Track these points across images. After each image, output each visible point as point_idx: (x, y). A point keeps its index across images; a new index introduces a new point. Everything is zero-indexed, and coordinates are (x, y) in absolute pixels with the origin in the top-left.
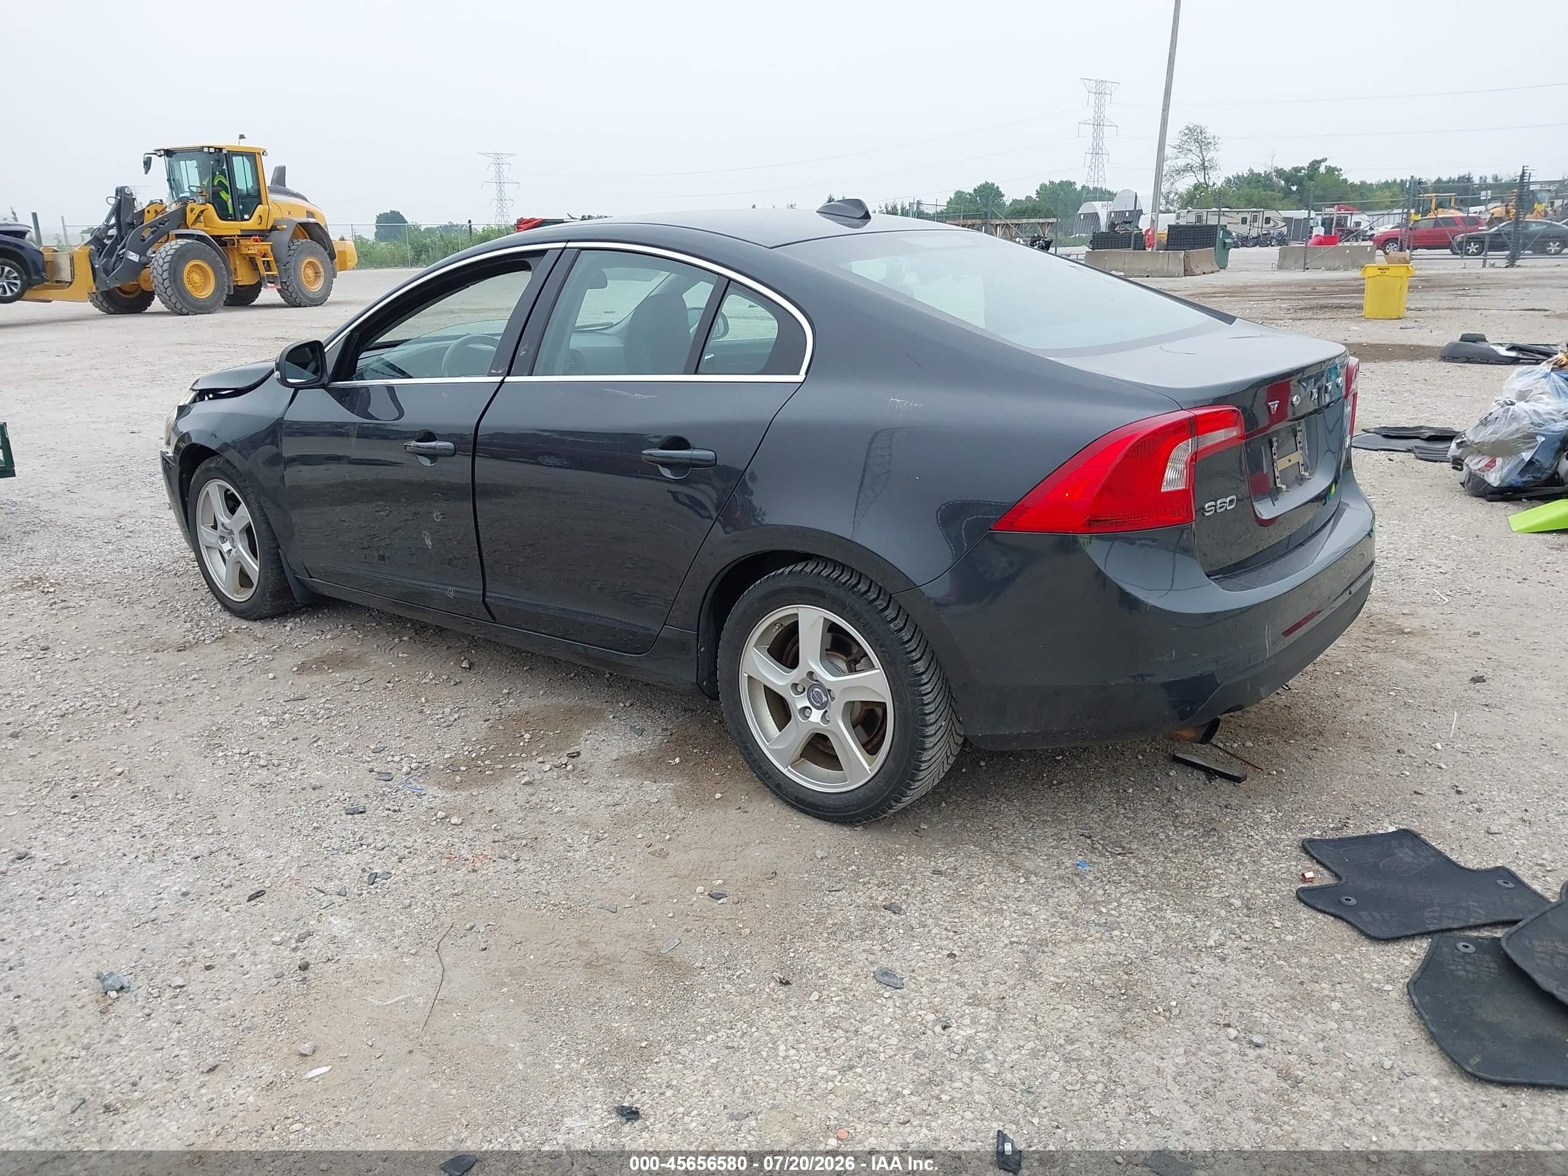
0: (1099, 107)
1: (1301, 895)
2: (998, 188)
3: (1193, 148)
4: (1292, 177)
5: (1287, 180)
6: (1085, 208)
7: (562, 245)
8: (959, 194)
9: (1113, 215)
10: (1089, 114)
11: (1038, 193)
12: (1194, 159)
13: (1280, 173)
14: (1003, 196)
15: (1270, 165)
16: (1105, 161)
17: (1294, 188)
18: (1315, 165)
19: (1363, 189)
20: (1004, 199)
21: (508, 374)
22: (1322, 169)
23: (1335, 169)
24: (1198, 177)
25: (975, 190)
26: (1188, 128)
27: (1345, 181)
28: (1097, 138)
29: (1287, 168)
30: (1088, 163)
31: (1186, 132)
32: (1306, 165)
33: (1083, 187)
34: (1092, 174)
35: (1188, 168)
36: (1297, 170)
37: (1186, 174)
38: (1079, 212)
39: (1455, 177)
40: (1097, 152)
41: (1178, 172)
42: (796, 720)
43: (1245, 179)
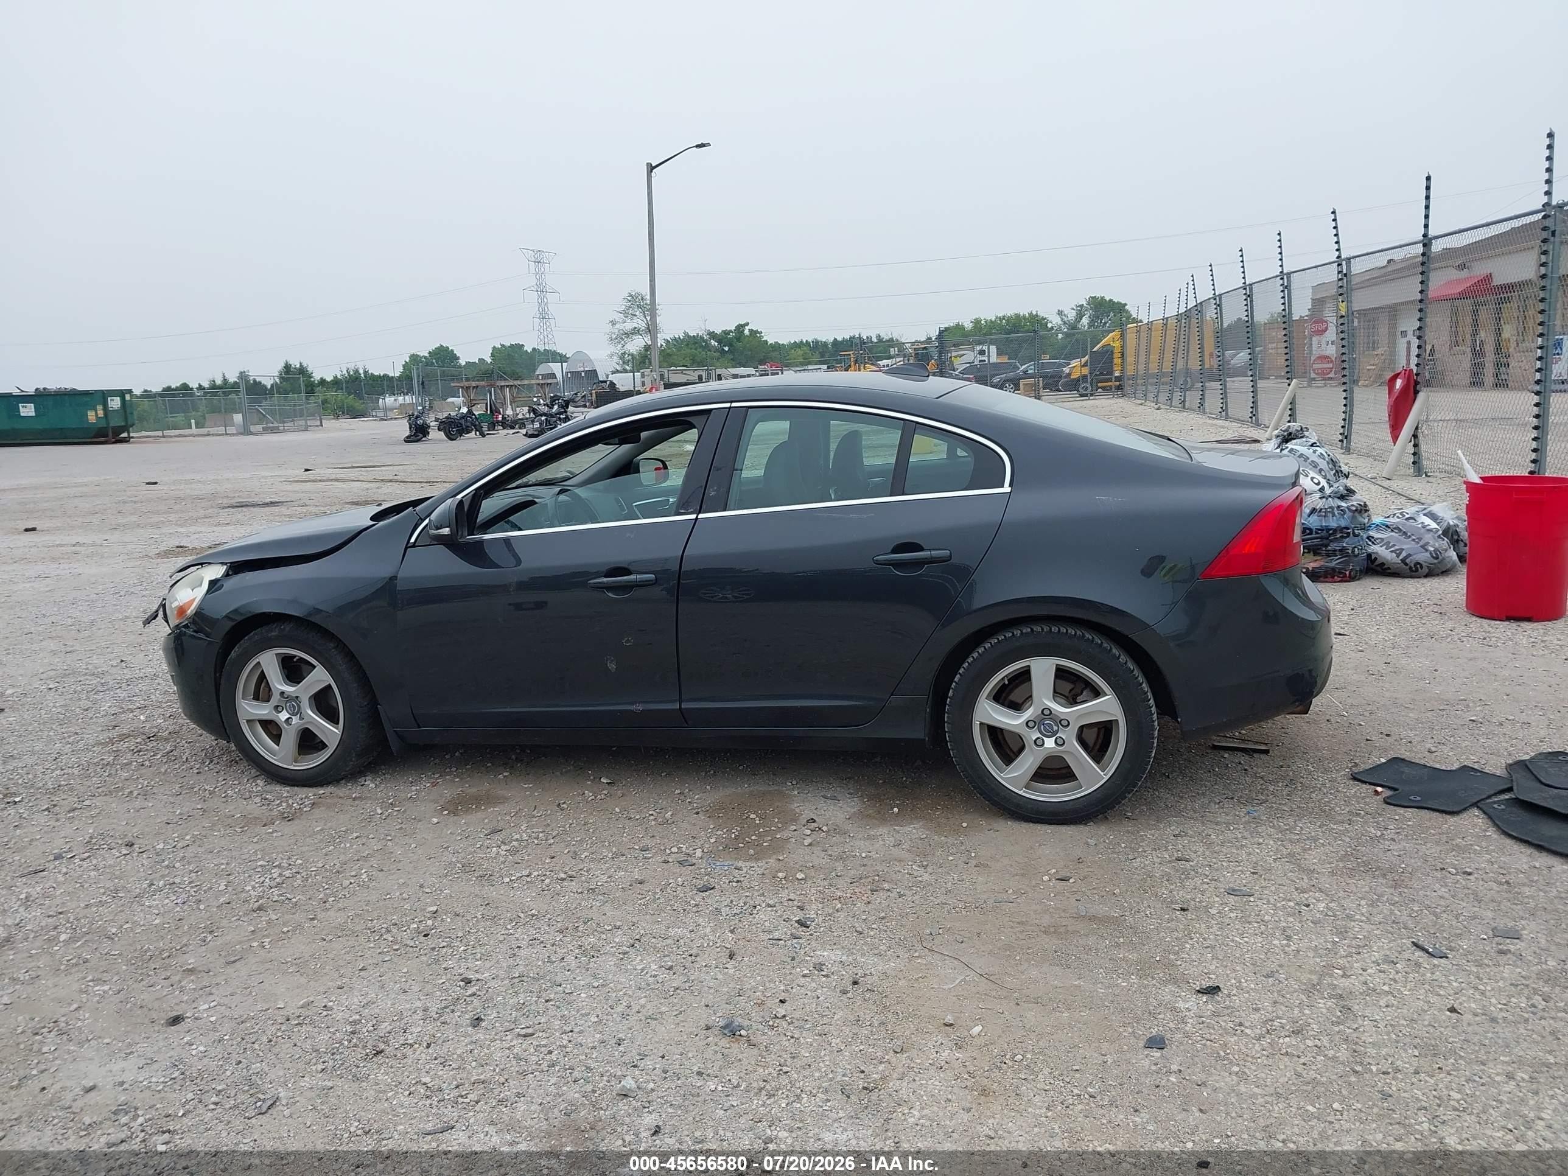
0: (539, 274)
1: (1389, 801)
2: (452, 351)
3: (637, 313)
4: (722, 338)
5: (719, 342)
6: (541, 370)
7: (728, 405)
8: (414, 358)
9: (569, 375)
10: (532, 281)
11: (493, 355)
12: (640, 323)
13: (712, 335)
14: (458, 358)
15: (703, 328)
16: (553, 325)
17: (726, 349)
18: (740, 328)
19: (777, 347)
20: (460, 361)
21: (700, 512)
22: (746, 332)
23: (756, 332)
24: (646, 339)
25: (430, 353)
26: (631, 295)
27: (766, 341)
28: (542, 304)
29: (718, 331)
30: (537, 327)
31: (629, 298)
32: (733, 328)
33: (534, 349)
34: (542, 337)
35: (636, 331)
36: (726, 332)
37: (634, 336)
38: (537, 373)
39: (847, 337)
40: (544, 317)
41: (627, 335)
42: (1031, 749)
43: (682, 340)
